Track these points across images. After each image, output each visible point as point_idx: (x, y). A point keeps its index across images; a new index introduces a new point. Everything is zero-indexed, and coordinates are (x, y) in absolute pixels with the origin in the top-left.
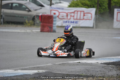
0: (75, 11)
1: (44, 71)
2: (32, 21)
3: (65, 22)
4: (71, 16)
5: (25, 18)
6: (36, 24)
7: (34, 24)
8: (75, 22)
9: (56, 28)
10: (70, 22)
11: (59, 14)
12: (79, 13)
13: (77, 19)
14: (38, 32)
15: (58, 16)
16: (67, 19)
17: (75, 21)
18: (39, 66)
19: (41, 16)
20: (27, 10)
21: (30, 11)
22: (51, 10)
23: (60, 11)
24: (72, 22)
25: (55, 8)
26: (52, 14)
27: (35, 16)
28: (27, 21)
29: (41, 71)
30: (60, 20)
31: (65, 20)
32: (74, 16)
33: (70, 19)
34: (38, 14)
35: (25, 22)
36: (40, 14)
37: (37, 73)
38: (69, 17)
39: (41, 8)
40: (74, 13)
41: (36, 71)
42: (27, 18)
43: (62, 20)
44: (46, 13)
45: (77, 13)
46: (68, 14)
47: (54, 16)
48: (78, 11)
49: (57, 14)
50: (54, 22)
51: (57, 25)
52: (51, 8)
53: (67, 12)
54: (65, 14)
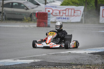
0: (66, 9)
1: (39, 60)
2: (29, 18)
3: (58, 18)
4: (63, 13)
5: (23, 15)
6: (33, 20)
7: (31, 20)
8: (67, 19)
9: (50, 23)
10: (62, 18)
11: (53, 12)
12: (70, 10)
13: (68, 16)
14: (34, 27)
15: (52, 14)
16: (60, 16)
17: (67, 17)
18: (35, 56)
19: (38, 13)
20: (25, 8)
21: (27, 9)
22: (46, 8)
23: (54, 9)
24: (64, 19)
25: (49, 7)
26: (47, 12)
27: (32, 13)
28: (25, 18)
29: (36, 61)
30: (54, 16)
31: (58, 17)
32: (65, 13)
33: (62, 16)
34: (35, 12)
35: (24, 19)
36: (37, 12)
37: (33, 62)
38: (61, 14)
39: (37, 7)
40: (65, 10)
41: (32, 61)
42: (26, 15)
43: (55, 16)
44: (41, 11)
45: (68, 11)
46: (61, 11)
47: (49, 13)
48: (69, 9)
49: (51, 11)
50: (48, 19)
51: (51, 21)
52: (46, 6)
53: (59, 9)
54: (58, 12)
